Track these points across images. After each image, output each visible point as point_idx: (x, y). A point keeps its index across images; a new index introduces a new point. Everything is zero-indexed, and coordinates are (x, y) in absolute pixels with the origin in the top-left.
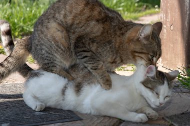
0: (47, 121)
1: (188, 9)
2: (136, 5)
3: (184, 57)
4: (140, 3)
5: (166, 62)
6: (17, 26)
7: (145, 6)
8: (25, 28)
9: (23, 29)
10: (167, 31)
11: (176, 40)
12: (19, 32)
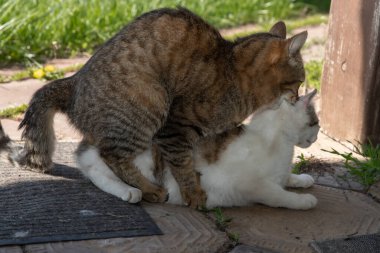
0: (98, 232)
1: (376, 37)
2: (292, 6)
3: (361, 122)
4: (299, 4)
5: (329, 125)
6: (88, 32)
7: (305, 9)
8: (100, 36)
9: (98, 37)
10: (335, 71)
11: (350, 89)
12: (89, 44)
